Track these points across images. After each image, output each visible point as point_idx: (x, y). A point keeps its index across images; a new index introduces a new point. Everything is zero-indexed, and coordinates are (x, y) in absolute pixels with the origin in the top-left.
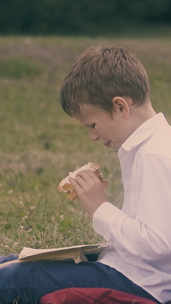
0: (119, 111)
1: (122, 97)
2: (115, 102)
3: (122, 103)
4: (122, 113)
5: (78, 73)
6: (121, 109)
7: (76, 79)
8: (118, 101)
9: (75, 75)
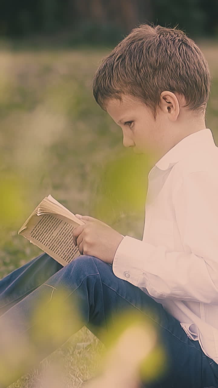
0: (167, 110)
1: (173, 92)
2: (163, 98)
3: (172, 101)
4: (169, 114)
5: (122, 55)
6: (169, 108)
7: (118, 61)
8: (168, 96)
9: (118, 57)
